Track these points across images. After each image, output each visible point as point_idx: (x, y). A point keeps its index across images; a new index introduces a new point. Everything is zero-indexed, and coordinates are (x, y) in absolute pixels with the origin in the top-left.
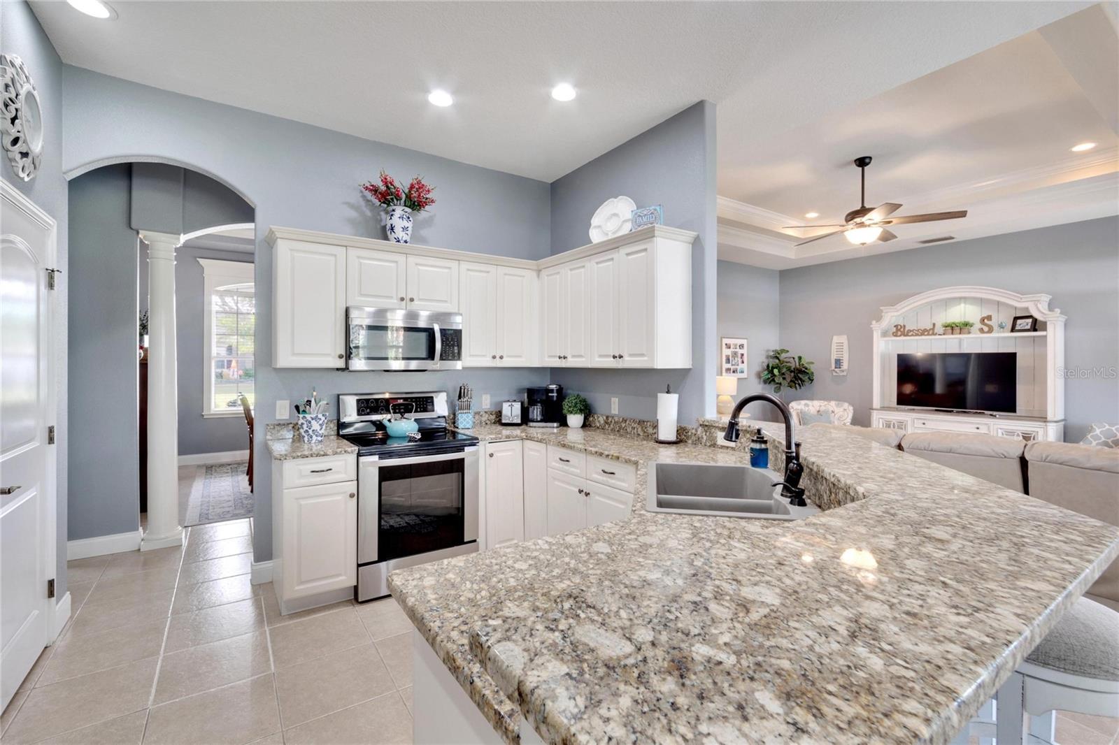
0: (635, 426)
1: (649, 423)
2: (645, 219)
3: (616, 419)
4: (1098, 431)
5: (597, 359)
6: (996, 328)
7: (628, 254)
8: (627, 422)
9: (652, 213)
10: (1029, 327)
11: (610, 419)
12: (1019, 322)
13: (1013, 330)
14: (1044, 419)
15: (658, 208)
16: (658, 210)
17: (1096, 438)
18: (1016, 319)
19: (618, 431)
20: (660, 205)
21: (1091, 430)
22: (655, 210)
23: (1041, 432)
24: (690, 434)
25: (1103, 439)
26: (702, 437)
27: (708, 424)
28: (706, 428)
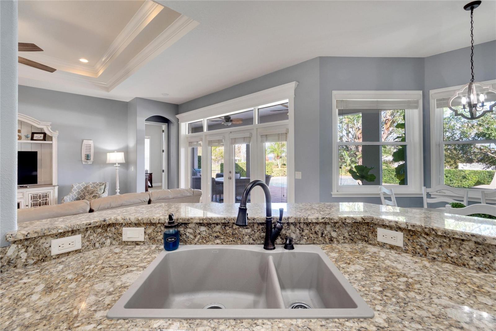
4: (75, 187)
6: (23, 137)
10: (42, 138)
12: (35, 135)
13: (32, 139)
14: (51, 185)
17: (75, 190)
18: (33, 134)
21: (72, 187)
23: (52, 191)
25: (78, 190)
26: (18, 257)
27: (36, 235)
28: (26, 243)
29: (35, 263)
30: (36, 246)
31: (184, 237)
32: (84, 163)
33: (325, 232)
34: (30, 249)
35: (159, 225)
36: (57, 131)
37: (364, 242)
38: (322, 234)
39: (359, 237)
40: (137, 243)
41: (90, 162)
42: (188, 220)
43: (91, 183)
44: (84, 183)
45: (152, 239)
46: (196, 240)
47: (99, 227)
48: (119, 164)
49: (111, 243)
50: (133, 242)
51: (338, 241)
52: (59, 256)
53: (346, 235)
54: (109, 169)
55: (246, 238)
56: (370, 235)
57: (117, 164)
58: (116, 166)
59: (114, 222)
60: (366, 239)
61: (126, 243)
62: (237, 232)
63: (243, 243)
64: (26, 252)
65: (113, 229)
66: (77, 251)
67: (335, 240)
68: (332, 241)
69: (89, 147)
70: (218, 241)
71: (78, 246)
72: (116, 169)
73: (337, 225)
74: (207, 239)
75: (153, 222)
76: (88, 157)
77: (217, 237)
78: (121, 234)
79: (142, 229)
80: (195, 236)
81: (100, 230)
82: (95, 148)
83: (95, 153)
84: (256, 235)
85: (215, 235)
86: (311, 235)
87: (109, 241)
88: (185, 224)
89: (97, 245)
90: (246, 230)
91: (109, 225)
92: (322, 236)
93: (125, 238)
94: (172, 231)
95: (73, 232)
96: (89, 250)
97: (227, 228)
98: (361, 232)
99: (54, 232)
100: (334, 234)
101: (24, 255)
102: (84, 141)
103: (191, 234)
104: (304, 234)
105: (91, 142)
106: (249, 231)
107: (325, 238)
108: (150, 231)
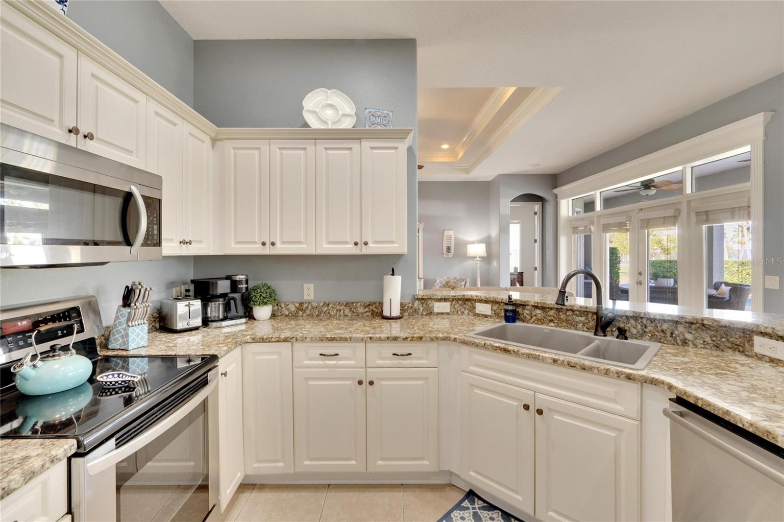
0: (341, 308)
1: (359, 304)
2: (379, 120)
3: (315, 304)
4: (437, 281)
5: (326, 246)
7: (372, 148)
8: (331, 306)
9: (385, 117)
11: (305, 306)
15: (391, 114)
16: (391, 116)
19: (317, 316)
20: (392, 112)
21: (435, 281)
22: (388, 114)
24: (406, 308)
25: (440, 285)
26: (419, 309)
27: (426, 297)
28: (423, 301)
29: (426, 315)
30: (427, 304)
31: (522, 316)
32: (445, 256)
33: (677, 332)
34: (424, 305)
35: (502, 304)
36: (422, 223)
37: (737, 353)
38: (672, 334)
39: (730, 345)
40: (486, 316)
41: (451, 255)
42: (525, 302)
43: (452, 278)
44: (445, 278)
45: (497, 315)
46: (532, 320)
47: (460, 299)
48: (479, 257)
49: (468, 314)
50: (483, 315)
51: (695, 346)
52: (438, 314)
53: (708, 339)
54: (469, 264)
55: (580, 325)
56: (746, 344)
57: (478, 257)
58: (477, 260)
59: (470, 298)
60: (741, 349)
61: (478, 315)
62: (570, 318)
63: (576, 329)
64: (422, 306)
65: (469, 303)
66: (448, 314)
67: (690, 343)
68: (686, 343)
69: (450, 237)
70: (552, 324)
71: (448, 310)
72: (477, 264)
73: (693, 326)
74: (542, 321)
75: (498, 301)
76: (449, 249)
77: (551, 321)
78: (475, 308)
79: (489, 306)
80: (532, 317)
81: (461, 302)
82: (456, 239)
83: (456, 245)
84: (590, 324)
85: (550, 318)
86: (657, 333)
87: (466, 312)
88: (524, 305)
89: (459, 312)
90: (580, 318)
91: (467, 300)
92: (671, 336)
93: (477, 311)
94: (510, 308)
95: (445, 300)
96: (454, 314)
97: (561, 314)
98: (731, 340)
99: (435, 297)
100: (689, 336)
101: (421, 309)
102: (446, 231)
103: (528, 314)
104: (647, 330)
105: (452, 233)
106: (583, 319)
107: (675, 338)
108: (495, 308)
